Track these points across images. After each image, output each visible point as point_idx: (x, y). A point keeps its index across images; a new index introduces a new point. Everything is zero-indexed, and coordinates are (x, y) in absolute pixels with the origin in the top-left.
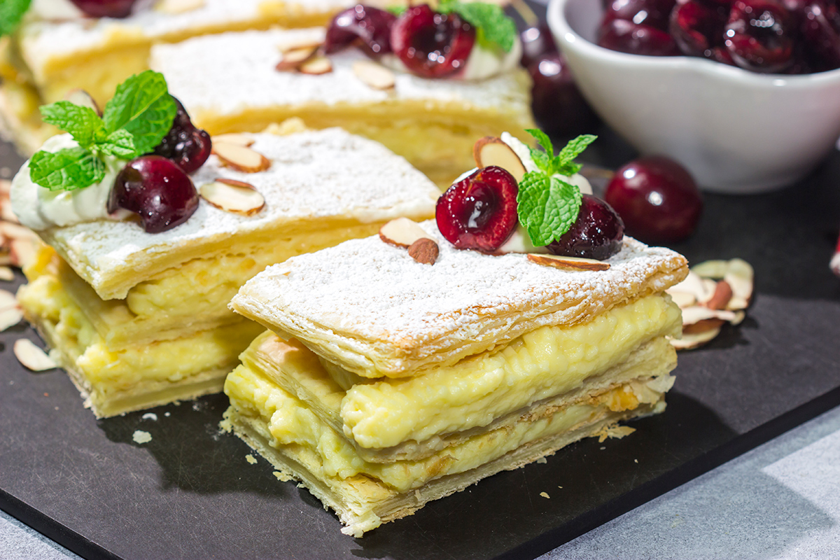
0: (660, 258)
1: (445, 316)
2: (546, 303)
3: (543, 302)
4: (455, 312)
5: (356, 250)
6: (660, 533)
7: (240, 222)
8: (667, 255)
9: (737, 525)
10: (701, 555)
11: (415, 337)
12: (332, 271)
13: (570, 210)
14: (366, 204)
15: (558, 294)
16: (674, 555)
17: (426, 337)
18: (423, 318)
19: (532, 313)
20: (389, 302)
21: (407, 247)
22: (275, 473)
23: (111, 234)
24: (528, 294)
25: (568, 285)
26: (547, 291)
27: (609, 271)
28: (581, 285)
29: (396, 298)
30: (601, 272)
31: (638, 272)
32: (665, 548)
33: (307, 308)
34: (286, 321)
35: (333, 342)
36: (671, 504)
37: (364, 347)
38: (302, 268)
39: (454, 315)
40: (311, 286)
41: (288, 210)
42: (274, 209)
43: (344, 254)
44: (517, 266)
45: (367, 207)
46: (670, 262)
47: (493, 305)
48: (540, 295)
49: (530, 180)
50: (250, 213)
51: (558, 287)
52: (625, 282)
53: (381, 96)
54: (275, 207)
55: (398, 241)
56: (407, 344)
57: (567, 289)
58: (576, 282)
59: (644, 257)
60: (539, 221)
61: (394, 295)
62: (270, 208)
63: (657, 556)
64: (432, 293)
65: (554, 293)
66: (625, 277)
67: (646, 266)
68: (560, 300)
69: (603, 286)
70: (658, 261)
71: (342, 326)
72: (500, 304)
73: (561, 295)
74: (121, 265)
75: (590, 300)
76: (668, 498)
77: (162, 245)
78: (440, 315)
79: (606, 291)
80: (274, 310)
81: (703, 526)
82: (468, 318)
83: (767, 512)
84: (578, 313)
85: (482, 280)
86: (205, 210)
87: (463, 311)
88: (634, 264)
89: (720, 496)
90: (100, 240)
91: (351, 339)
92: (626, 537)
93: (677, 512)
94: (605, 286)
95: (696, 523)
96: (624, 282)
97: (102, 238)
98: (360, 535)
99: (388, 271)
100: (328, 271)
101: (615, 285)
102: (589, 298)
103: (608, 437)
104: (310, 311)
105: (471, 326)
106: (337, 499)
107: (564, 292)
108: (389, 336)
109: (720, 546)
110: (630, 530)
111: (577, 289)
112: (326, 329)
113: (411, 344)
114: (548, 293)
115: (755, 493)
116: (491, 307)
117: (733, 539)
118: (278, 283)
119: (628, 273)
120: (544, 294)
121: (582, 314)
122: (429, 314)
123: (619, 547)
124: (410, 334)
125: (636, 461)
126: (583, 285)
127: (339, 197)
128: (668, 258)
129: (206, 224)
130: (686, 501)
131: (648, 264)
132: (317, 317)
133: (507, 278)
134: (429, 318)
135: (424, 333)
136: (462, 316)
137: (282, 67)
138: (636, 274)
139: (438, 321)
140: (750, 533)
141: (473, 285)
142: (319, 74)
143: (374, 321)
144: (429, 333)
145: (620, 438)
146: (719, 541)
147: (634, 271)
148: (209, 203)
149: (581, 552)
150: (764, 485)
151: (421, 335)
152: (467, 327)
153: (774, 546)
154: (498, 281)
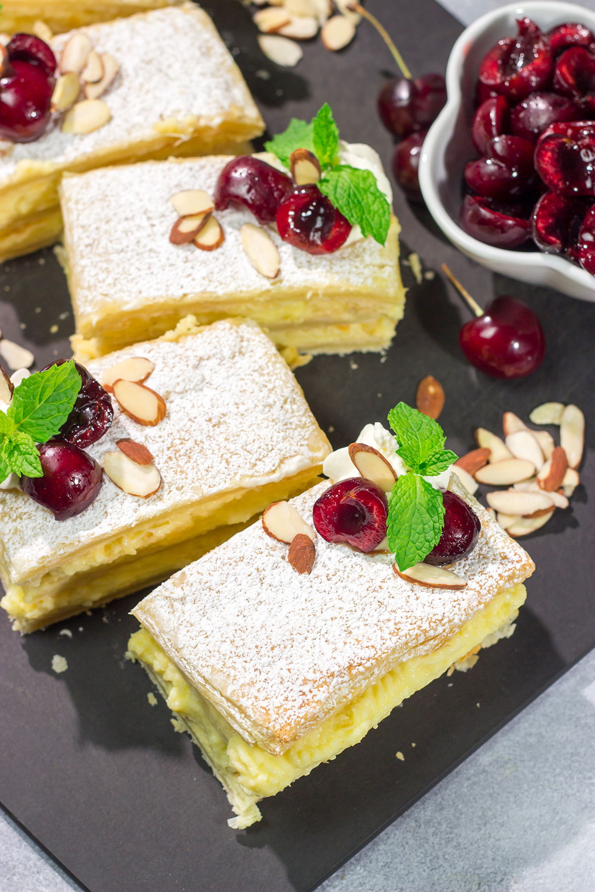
0: (510, 566)
1: (320, 683)
2: (410, 644)
3: (407, 643)
4: (329, 677)
5: (242, 555)
6: (496, 786)
7: (139, 505)
8: (518, 562)
9: (559, 774)
10: (529, 819)
11: (293, 725)
12: (220, 588)
13: (434, 528)
14: (251, 472)
15: (420, 635)
16: (506, 818)
17: (303, 721)
18: (301, 688)
19: (396, 655)
20: (270, 658)
21: (287, 543)
22: (173, 721)
23: (25, 514)
24: (395, 639)
25: (429, 624)
26: (411, 632)
27: (465, 591)
28: (441, 621)
29: (276, 651)
30: (458, 593)
31: (491, 588)
32: (498, 807)
33: (198, 657)
34: (180, 664)
35: (220, 705)
36: (505, 743)
37: (247, 724)
38: (194, 589)
39: (328, 680)
40: (201, 612)
41: (182, 487)
42: (170, 487)
43: (231, 561)
44: (384, 585)
45: (252, 476)
46: (519, 570)
47: (364, 662)
48: (404, 638)
49: (399, 494)
50: (147, 496)
51: (420, 627)
52: (480, 603)
53: (267, 285)
54: (170, 484)
55: (279, 537)
56: (285, 737)
57: (428, 629)
58: (436, 617)
59: (497, 564)
60: (406, 543)
61: (275, 644)
62: (166, 486)
63: (492, 819)
64: (309, 635)
65: (417, 634)
66: (479, 599)
67: (499, 578)
68: (422, 639)
69: (460, 616)
70: (509, 570)
71: (228, 693)
72: (368, 660)
73: (422, 636)
74: (34, 567)
75: (447, 633)
76: (504, 735)
77: (70, 544)
78: (315, 682)
79: (462, 620)
80: (169, 644)
81: (531, 776)
82: (340, 679)
83: (585, 755)
84: (436, 645)
85: (353, 609)
86: (108, 489)
87: (336, 674)
88: (487, 576)
89: (547, 732)
90: (15, 520)
91: (236, 709)
92: (466, 790)
93: (509, 754)
94: (462, 615)
95: (526, 772)
96: (477, 605)
97: (17, 517)
98: (244, 827)
99: (270, 586)
100: (217, 590)
101: (470, 612)
102: (447, 631)
103: (455, 670)
104: (201, 662)
105: (342, 686)
106: (225, 780)
107: (425, 631)
108: (269, 723)
109: (545, 806)
110: (470, 782)
111: (437, 625)
112: (215, 689)
113: (289, 735)
114: (411, 636)
115: (576, 727)
116: (360, 665)
117: (556, 794)
118: (173, 606)
119: (483, 592)
120: (408, 636)
121: (440, 645)
122: (305, 681)
123: (460, 807)
124: (288, 721)
125: (478, 705)
126: (442, 619)
127: (227, 462)
128: (518, 566)
129: (109, 511)
130: (518, 738)
131: (500, 575)
132: (206, 672)
133: (375, 605)
134: (306, 689)
135: (301, 715)
136: (335, 680)
137: (178, 238)
138: (489, 591)
139: (315, 691)
140: (570, 787)
141: (345, 619)
142: (209, 249)
143: (256, 694)
144: (306, 714)
145: (465, 671)
146: (543, 797)
147: (487, 589)
148: (111, 480)
149: (428, 813)
150: (583, 715)
151: (299, 719)
152: (340, 689)
153: (589, 805)
154: (367, 608)
